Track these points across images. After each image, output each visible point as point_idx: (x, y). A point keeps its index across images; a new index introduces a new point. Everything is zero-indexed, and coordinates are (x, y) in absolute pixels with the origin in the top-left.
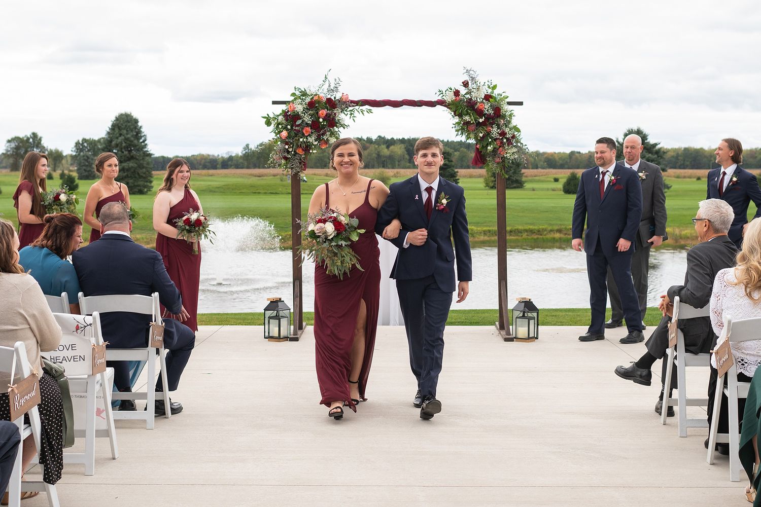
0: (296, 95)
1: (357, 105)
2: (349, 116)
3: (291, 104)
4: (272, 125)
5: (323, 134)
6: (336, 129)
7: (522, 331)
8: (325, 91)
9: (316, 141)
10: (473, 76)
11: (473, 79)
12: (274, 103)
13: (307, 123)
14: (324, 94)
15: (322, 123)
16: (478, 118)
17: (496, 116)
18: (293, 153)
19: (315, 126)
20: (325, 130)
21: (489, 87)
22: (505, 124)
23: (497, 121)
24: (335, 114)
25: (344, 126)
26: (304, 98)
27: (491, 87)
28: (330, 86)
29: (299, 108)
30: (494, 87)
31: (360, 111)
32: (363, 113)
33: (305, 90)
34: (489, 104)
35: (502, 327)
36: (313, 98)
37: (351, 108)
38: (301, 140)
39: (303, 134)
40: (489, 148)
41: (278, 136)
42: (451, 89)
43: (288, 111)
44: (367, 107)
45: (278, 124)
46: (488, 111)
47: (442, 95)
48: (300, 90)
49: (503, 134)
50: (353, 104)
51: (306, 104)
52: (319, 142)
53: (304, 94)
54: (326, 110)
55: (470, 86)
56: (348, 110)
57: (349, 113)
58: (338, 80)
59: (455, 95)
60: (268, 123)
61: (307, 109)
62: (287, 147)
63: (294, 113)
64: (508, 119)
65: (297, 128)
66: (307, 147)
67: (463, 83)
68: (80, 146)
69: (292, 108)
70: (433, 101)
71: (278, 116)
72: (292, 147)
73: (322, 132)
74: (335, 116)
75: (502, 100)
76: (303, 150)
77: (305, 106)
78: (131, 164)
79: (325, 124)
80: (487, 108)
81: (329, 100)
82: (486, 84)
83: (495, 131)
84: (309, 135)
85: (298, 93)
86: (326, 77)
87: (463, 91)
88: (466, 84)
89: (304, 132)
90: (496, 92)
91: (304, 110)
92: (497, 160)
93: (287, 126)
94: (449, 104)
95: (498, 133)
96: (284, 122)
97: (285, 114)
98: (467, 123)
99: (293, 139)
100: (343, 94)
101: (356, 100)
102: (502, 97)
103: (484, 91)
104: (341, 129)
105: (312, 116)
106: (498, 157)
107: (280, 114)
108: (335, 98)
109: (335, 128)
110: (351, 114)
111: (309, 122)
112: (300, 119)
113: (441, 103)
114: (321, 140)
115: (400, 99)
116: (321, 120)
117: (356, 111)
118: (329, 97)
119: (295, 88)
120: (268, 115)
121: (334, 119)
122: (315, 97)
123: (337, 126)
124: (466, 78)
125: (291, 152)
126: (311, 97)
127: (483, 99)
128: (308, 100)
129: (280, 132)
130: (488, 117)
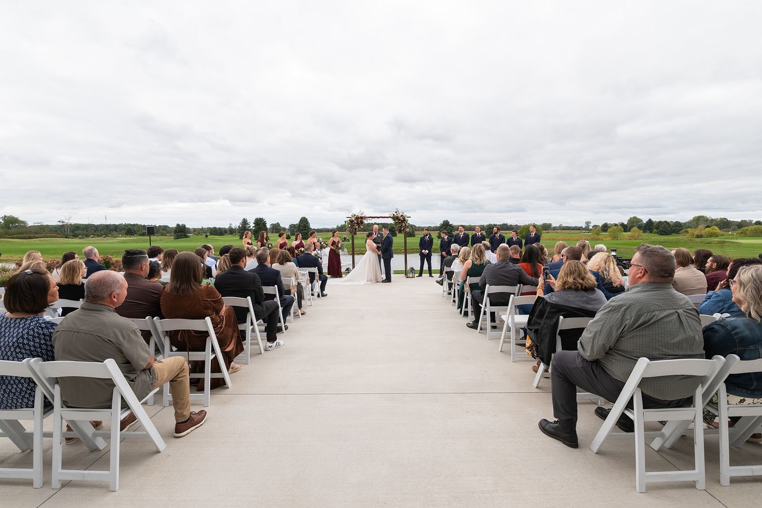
2: (366, 221)
3: (351, 218)
7: (411, 275)
10: (398, 210)
12: (347, 217)
14: (360, 215)
16: (399, 221)
19: (358, 223)
20: (360, 224)
22: (406, 222)
23: (404, 222)
24: (363, 220)
25: (365, 223)
28: (361, 213)
29: (353, 219)
31: (368, 219)
32: (370, 219)
34: (402, 217)
35: (406, 275)
36: (357, 216)
38: (354, 227)
40: (402, 229)
42: (392, 214)
45: (348, 223)
47: (390, 215)
49: (406, 225)
51: (355, 218)
53: (355, 215)
54: (360, 219)
56: (366, 219)
60: (346, 223)
65: (353, 224)
66: (356, 229)
68: (291, 226)
70: (387, 217)
71: (348, 221)
78: (306, 231)
80: (402, 219)
81: (361, 217)
82: (401, 212)
83: (403, 224)
85: (353, 215)
86: (360, 211)
87: (395, 214)
88: (396, 212)
89: (355, 225)
90: (404, 214)
91: (355, 220)
93: (350, 223)
94: (392, 217)
97: (350, 220)
98: (396, 222)
99: (352, 227)
100: (365, 215)
101: (368, 217)
102: (405, 216)
103: (401, 214)
105: (357, 221)
106: (405, 231)
108: (363, 216)
112: (354, 222)
113: (390, 217)
114: (359, 227)
115: (379, 216)
123: (363, 223)
125: (352, 229)
129: (349, 225)
130: (402, 221)
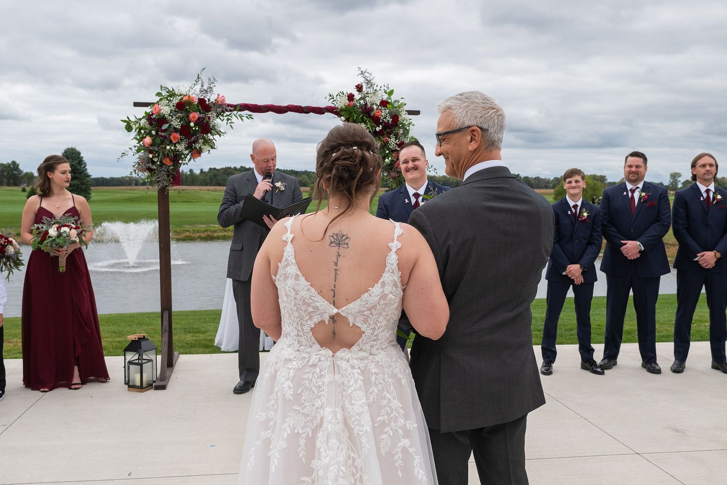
0: (162, 96)
1: (234, 110)
2: (225, 121)
3: (156, 106)
4: (134, 130)
5: (196, 141)
6: (211, 137)
8: (198, 92)
9: (186, 149)
10: (368, 79)
11: (368, 82)
12: (136, 104)
13: (175, 128)
14: (196, 95)
15: (194, 128)
16: (374, 126)
17: (394, 125)
18: (158, 163)
19: (185, 131)
20: (197, 137)
21: (385, 92)
22: (403, 134)
23: (395, 130)
24: (209, 118)
25: (219, 133)
26: (172, 99)
27: (387, 92)
28: (202, 86)
29: (165, 110)
30: (391, 93)
31: (238, 117)
32: (242, 119)
33: (173, 90)
34: (387, 111)
36: (182, 98)
37: (228, 113)
38: (168, 147)
39: (172, 141)
40: (387, 160)
41: (141, 142)
42: (343, 94)
43: (153, 114)
44: (247, 112)
45: (141, 129)
46: (385, 118)
47: (332, 100)
48: (167, 90)
50: (230, 108)
51: (174, 106)
52: (190, 152)
53: (172, 94)
54: (198, 113)
55: (364, 89)
56: (225, 115)
57: (226, 118)
58: (212, 79)
59: (348, 99)
60: (129, 128)
61: (175, 111)
62: (151, 156)
63: (160, 115)
64: (408, 128)
65: (163, 134)
66: (176, 157)
67: (356, 86)
69: (157, 109)
70: (322, 107)
71: (140, 119)
72: (158, 157)
73: (193, 139)
74: (209, 120)
75: (399, 107)
76: (171, 160)
77: (173, 108)
79: (197, 129)
80: (384, 114)
81: (202, 101)
82: (382, 89)
83: (393, 141)
84: (178, 143)
85: (164, 93)
86: (198, 76)
87: (357, 96)
88: (359, 88)
89: (172, 138)
90: (393, 98)
91: (171, 113)
92: (393, 174)
93: (151, 131)
94: (342, 110)
95: (396, 144)
96: (147, 126)
97: (149, 117)
99: (159, 147)
100: (218, 95)
101: (235, 104)
102: (400, 103)
103: (382, 95)
104: (217, 137)
105: (181, 120)
106: (394, 171)
107: (144, 117)
108: (209, 100)
109: (209, 135)
110: (228, 120)
111: (177, 127)
112: (167, 123)
113: (331, 109)
114: (193, 149)
115: (285, 104)
116: (192, 124)
117: (233, 116)
118: (202, 97)
119: (161, 87)
120: (128, 118)
121: (208, 124)
122: (184, 98)
123: (211, 133)
124: (360, 80)
125: (157, 162)
126: (180, 97)
127: (380, 105)
128: (176, 101)
129: (142, 139)
130: (386, 126)
